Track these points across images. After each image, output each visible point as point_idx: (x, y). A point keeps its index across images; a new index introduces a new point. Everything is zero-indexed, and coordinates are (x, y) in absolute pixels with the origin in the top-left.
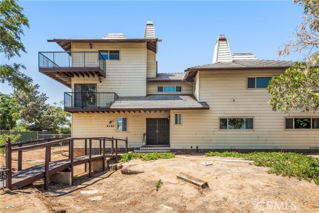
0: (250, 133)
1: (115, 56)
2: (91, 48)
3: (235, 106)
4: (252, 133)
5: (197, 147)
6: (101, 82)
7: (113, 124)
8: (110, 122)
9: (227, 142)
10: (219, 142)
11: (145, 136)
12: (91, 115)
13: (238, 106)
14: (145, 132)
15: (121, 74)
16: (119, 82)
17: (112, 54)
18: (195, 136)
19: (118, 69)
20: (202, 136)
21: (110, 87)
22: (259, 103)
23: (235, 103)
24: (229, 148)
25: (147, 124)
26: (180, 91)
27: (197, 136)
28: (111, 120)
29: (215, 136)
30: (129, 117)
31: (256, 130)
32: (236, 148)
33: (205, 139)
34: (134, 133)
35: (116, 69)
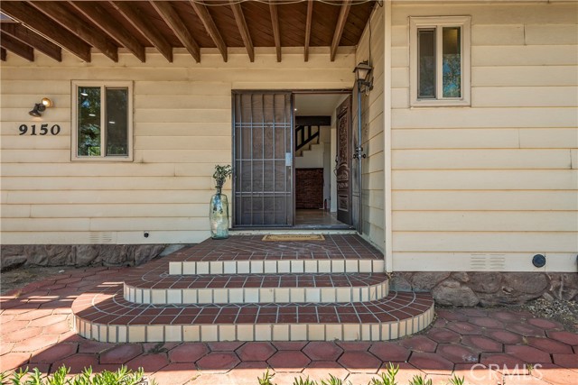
11: (228, 183)
14: (226, 159)
25: (237, 119)
28: (39, 99)
30: (140, 84)
34: (168, 167)
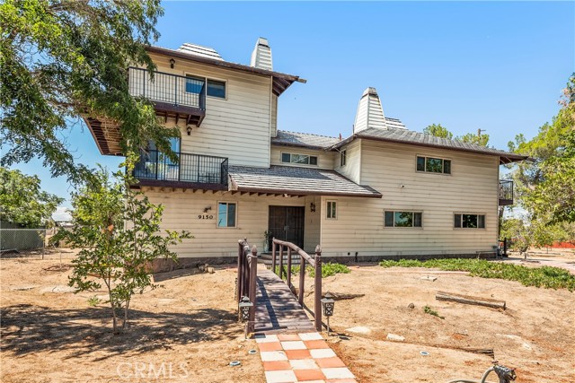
0: (418, 233)
1: (218, 90)
2: (172, 66)
3: (403, 194)
4: (420, 232)
5: (357, 253)
6: (189, 133)
7: (210, 213)
8: (206, 210)
9: (393, 245)
10: (384, 245)
12: (168, 195)
13: (406, 195)
15: (227, 124)
16: (224, 138)
17: (212, 86)
18: (353, 236)
19: (222, 114)
20: (363, 236)
21: (207, 146)
22: (428, 192)
23: (405, 191)
24: (395, 254)
25: (270, 215)
26: (316, 163)
27: (357, 236)
28: (207, 206)
29: (379, 236)
30: (240, 202)
31: (425, 228)
32: (404, 254)
33: (366, 241)
34: (248, 231)
35: (218, 114)
